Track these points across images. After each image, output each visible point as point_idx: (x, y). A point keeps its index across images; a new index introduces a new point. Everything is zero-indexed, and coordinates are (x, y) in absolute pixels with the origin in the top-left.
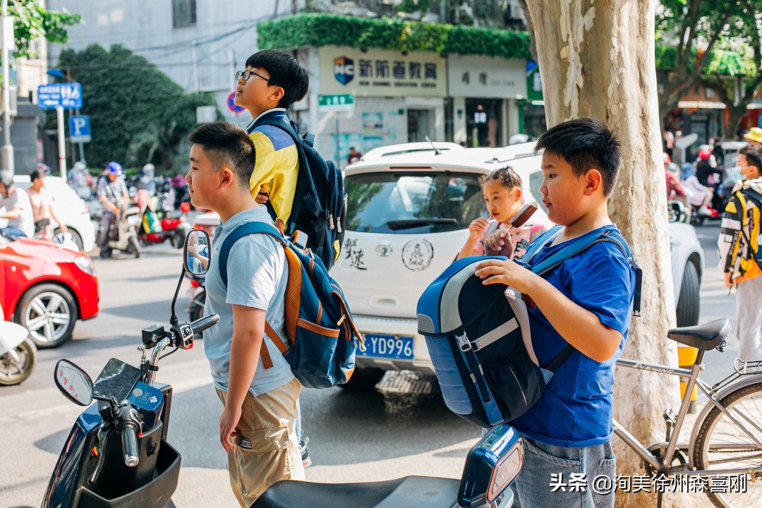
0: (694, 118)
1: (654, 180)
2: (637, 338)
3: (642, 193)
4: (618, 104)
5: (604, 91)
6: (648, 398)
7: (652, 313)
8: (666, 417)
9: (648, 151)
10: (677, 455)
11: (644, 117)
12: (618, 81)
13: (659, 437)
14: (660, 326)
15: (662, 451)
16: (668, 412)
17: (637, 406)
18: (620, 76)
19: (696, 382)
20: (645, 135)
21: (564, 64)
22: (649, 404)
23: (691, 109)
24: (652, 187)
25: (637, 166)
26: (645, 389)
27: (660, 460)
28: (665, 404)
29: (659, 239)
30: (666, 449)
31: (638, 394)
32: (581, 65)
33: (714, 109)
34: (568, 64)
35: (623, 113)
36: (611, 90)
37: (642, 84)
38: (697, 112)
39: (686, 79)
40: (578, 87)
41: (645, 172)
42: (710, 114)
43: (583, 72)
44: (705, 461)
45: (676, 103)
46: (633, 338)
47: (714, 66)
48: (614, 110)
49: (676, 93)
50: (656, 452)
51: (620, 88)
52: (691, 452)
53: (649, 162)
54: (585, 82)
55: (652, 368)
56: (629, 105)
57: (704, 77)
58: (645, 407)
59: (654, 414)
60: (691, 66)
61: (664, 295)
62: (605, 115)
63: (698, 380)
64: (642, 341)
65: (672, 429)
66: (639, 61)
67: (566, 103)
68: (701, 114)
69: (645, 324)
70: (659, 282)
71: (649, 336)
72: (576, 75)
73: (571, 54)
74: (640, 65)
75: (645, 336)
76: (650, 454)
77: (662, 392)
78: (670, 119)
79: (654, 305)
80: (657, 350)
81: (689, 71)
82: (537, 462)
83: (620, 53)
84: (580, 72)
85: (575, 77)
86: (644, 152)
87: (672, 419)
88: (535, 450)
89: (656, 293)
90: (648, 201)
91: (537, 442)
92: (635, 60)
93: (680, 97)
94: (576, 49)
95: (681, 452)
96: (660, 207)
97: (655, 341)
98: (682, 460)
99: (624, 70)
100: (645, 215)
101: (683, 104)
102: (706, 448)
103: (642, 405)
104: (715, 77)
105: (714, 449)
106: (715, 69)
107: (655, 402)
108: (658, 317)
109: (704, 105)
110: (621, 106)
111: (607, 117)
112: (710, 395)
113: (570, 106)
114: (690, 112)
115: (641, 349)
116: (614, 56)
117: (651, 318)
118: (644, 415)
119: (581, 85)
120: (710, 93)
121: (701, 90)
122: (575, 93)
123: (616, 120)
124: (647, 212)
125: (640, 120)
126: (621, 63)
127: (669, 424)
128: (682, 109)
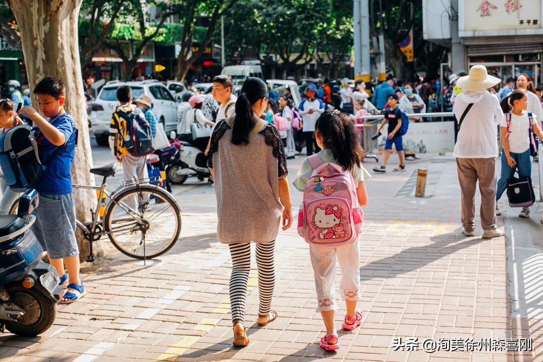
0: (102, 68)
1: (80, 102)
2: (76, 175)
3: (75, 108)
4: (62, 67)
5: (55, 61)
6: (83, 203)
7: (82, 164)
8: (91, 210)
9: (77, 89)
10: (97, 227)
11: (74, 73)
12: (62, 57)
13: (89, 220)
14: (86, 170)
15: (91, 225)
16: (92, 208)
17: (78, 207)
18: (63, 54)
19: (104, 192)
20: (75, 82)
21: (35, 49)
22: (83, 206)
23: (100, 62)
24: (79, 105)
25: (72, 96)
26: (81, 199)
27: (90, 230)
28: (90, 205)
29: (84, 130)
30: (92, 224)
31: (78, 201)
32: (44, 49)
33: (116, 62)
34: (37, 48)
35: (64, 71)
36: (58, 61)
37: (73, 57)
38: (105, 64)
39: (97, 43)
40: (43, 59)
41: (76, 99)
42: (113, 65)
43: (45, 52)
44: (110, 228)
45: (91, 59)
46: (74, 176)
47: (115, 33)
48: (60, 70)
49: (90, 52)
50: (88, 226)
51: (63, 60)
52: (104, 224)
53: (78, 94)
54: (46, 57)
55: (84, 187)
56: (67, 68)
57: (108, 41)
58: (82, 207)
59: (86, 210)
60: (99, 34)
61: (87, 155)
62: (56, 73)
63: (105, 191)
64: (78, 176)
65: (94, 215)
66: (71, 47)
67: (37, 67)
68: (107, 66)
69: (79, 169)
70: (84, 149)
71: (81, 174)
72: (42, 54)
73: (39, 43)
74: (72, 49)
75: (80, 174)
76: (85, 227)
77: (89, 200)
78: (87, 70)
79: (83, 160)
80: (86, 181)
81: (98, 38)
82: (44, 202)
83: (62, 44)
84: (43, 52)
85: (41, 54)
86: (75, 90)
87: (94, 211)
88: (43, 198)
89: (83, 155)
90: (78, 112)
91: (44, 195)
92: (69, 47)
93: (93, 55)
94: (41, 41)
95: (99, 225)
96: (83, 115)
97: (84, 176)
98: (100, 229)
99: (64, 52)
100: (76, 118)
101: (95, 59)
102: (110, 221)
103: (80, 206)
104: (115, 41)
105: (114, 222)
106: (116, 36)
107: (86, 205)
108: (85, 165)
109: (109, 59)
110: (63, 68)
111: (57, 73)
112: (110, 197)
113: (39, 68)
114: (100, 65)
115: (78, 180)
116: (59, 45)
117: (82, 166)
118: (82, 211)
119: (44, 58)
120: (113, 52)
121: (107, 50)
122: (41, 62)
123: (62, 75)
124: (78, 117)
125: (73, 75)
126: (63, 48)
127: (93, 213)
128: (94, 62)
